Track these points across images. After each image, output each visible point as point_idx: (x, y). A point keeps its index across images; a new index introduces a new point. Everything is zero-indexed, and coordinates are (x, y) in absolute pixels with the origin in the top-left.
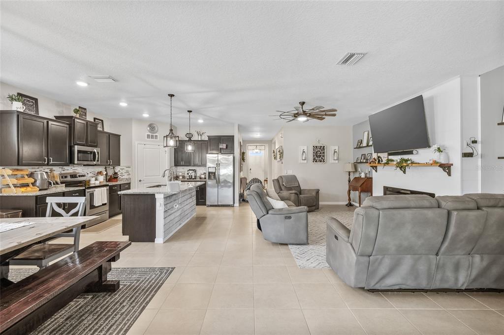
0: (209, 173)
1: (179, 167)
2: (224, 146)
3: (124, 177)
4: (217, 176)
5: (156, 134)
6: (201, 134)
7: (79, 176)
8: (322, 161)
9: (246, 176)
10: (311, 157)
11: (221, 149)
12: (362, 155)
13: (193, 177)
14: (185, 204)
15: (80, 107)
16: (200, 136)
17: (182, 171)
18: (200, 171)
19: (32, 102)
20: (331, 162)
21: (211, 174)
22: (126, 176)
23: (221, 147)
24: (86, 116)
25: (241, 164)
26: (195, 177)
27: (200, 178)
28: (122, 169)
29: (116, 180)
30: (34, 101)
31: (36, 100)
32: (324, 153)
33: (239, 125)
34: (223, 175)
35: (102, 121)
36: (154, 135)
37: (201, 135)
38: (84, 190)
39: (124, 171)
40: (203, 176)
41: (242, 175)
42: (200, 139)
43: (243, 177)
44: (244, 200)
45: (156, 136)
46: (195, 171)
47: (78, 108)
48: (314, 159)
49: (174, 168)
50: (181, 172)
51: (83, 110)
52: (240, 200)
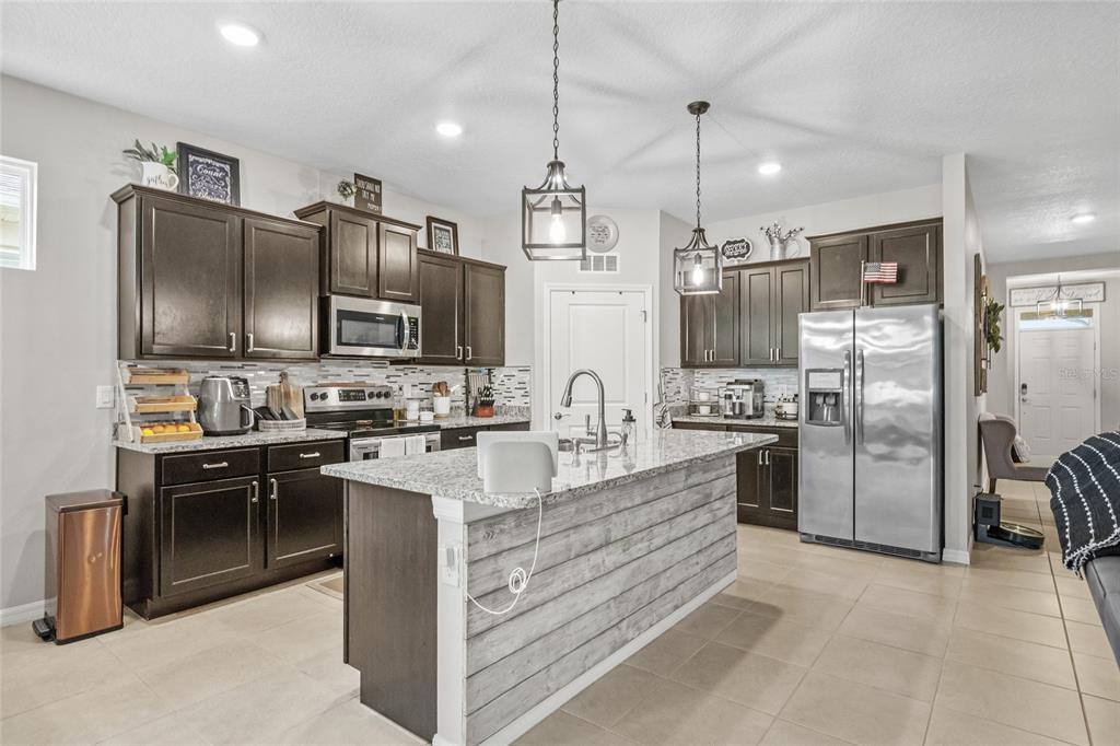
0: (813, 395)
1: (699, 374)
2: (889, 271)
3: (512, 404)
4: (848, 410)
5: (609, 254)
6: (784, 235)
7: (371, 395)
9: (1005, 415)
11: (871, 286)
13: (750, 412)
14: (658, 541)
15: (357, 176)
16: (777, 247)
17: (710, 385)
18: (782, 389)
19: (222, 169)
21: (820, 400)
22: (518, 402)
23: (870, 276)
24: (380, 205)
25: (978, 357)
26: (759, 412)
27: (780, 416)
28: (509, 377)
29: (487, 411)
30: (227, 168)
31: (234, 163)
33: (970, 161)
34: (880, 406)
35: (454, 226)
36: (605, 255)
37: (782, 241)
38: (346, 441)
39: (513, 384)
40: (789, 408)
41: (985, 409)
42: (777, 257)
43: (992, 417)
44: (998, 534)
45: (612, 261)
46: (759, 387)
47: (352, 180)
49: (681, 372)
50: (708, 391)
51: (370, 187)
52: (975, 528)
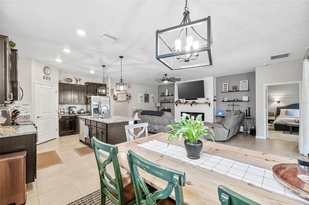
8: (148, 102)
10: (144, 100)
12: (164, 99)
20: (151, 102)
21: (95, 110)
23: (98, 91)
27: (79, 113)
29: (15, 118)
32: (148, 98)
36: (48, 76)
48: (145, 101)
